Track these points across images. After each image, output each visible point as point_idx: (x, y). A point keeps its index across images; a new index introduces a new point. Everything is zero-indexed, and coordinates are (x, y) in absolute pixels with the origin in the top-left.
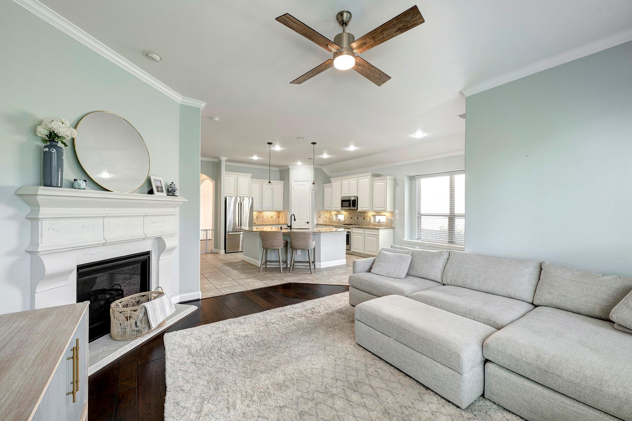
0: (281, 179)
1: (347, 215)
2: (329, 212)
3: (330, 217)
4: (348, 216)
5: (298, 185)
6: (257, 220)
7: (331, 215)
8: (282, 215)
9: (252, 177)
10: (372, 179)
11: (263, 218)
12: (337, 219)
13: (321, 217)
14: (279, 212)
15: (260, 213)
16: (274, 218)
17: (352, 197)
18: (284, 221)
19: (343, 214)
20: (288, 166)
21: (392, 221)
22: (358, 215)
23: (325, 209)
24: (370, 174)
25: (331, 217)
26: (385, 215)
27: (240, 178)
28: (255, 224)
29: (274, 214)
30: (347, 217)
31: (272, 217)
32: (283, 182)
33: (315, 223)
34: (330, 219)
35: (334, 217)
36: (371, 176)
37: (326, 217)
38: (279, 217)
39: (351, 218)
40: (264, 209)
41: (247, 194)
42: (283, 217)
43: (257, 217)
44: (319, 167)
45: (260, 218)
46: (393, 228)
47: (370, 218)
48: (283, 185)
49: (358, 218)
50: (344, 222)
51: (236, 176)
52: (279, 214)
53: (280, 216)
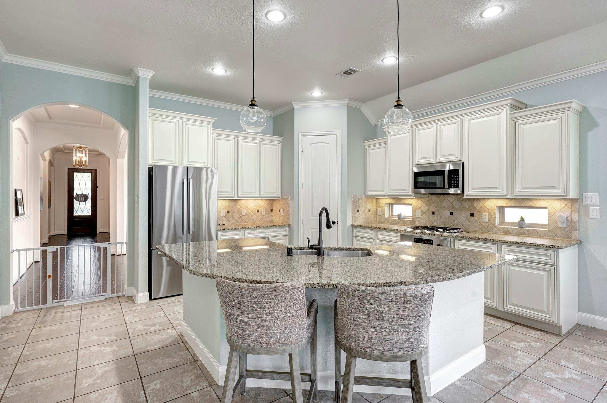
0: (277, 132)
1: (420, 206)
2: (375, 200)
3: (377, 211)
4: (425, 208)
5: (311, 144)
6: (228, 218)
7: (378, 206)
8: (277, 207)
9: (215, 126)
10: (510, 114)
11: (240, 212)
12: (392, 215)
13: (359, 211)
14: (272, 201)
15: (234, 203)
16: (263, 211)
17: (448, 165)
18: (282, 219)
19: (411, 204)
20: (290, 104)
21: (572, 222)
22: (453, 207)
23: (369, 193)
24: (509, 102)
25: (380, 210)
26: (546, 208)
27: (189, 126)
28: (224, 227)
29: (261, 204)
30: (422, 211)
31: (258, 211)
32: (280, 139)
33: (350, 223)
34: (376, 213)
35: (386, 210)
36: (508, 108)
37: (369, 211)
38: (272, 211)
39: (433, 213)
40: (241, 194)
41: (204, 163)
42: (280, 211)
43: (228, 212)
44: (355, 104)
45: (234, 213)
46: (580, 243)
47: (490, 215)
48: (279, 145)
49: (452, 214)
50: (413, 221)
51: (180, 121)
52: (272, 205)
53: (274, 209)
